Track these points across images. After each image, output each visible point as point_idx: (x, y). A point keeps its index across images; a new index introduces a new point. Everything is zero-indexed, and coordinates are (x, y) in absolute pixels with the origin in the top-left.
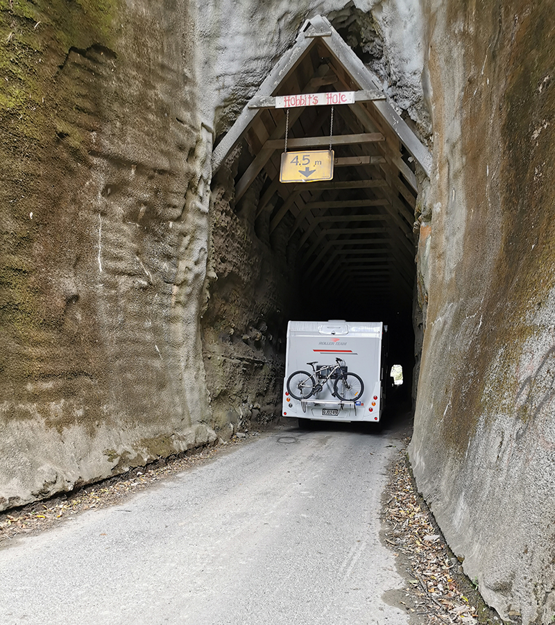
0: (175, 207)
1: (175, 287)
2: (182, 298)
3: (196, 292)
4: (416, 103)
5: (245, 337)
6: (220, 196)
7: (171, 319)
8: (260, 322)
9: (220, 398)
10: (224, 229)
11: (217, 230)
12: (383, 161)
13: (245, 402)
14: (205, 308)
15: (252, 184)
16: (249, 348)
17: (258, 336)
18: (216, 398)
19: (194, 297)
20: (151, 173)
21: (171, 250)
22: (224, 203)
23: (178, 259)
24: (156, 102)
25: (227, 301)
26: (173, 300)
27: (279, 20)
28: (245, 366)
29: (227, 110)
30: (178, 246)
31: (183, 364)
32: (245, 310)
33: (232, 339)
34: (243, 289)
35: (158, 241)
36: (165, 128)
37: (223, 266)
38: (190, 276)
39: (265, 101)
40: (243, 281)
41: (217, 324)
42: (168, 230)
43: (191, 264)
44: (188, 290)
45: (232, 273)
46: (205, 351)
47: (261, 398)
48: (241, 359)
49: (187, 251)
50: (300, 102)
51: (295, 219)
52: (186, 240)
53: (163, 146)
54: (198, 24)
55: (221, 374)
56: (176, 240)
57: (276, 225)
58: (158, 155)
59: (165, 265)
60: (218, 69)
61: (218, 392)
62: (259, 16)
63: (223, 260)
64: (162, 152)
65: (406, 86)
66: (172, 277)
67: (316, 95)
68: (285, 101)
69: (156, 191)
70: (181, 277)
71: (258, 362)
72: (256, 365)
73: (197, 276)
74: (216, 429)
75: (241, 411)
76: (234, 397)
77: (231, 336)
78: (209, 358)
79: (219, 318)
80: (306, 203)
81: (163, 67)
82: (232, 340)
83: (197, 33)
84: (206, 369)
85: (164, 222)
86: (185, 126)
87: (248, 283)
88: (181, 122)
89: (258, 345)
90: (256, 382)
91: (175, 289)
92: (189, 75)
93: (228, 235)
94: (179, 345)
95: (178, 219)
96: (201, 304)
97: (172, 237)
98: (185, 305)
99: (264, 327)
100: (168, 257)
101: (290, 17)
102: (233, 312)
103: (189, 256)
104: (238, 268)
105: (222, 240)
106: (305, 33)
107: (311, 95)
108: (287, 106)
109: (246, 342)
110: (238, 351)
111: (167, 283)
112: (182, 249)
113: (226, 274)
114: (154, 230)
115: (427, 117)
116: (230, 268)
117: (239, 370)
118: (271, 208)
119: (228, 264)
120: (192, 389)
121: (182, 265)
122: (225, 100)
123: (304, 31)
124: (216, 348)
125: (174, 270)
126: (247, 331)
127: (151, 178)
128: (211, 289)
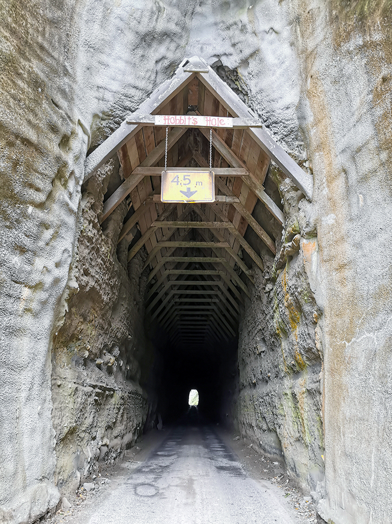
0: (38, 190)
1: (26, 289)
2: (34, 306)
3: (53, 300)
4: (286, 136)
5: (99, 361)
6: (89, 205)
7: (13, 332)
8: (113, 346)
9: (68, 437)
10: (90, 240)
11: (82, 238)
12: (237, 200)
13: (94, 438)
14: (61, 323)
15: (119, 206)
16: (103, 374)
17: (111, 361)
18: (63, 440)
19: (50, 306)
20: (12, 138)
21: (27, 242)
22: (91, 213)
23: (35, 254)
24: (29, 73)
25: (85, 319)
26: (21, 306)
27: (157, 62)
28: (98, 394)
29: (104, 123)
30: (37, 238)
31: (24, 395)
32: (101, 332)
33: (86, 362)
34: (101, 309)
35: (9, 227)
36: (37, 102)
37: (85, 278)
38: (48, 280)
39: (145, 118)
40: (103, 301)
41: (72, 344)
42: (25, 215)
43: (51, 265)
44: (42, 295)
45: (93, 288)
46: (54, 376)
47: (109, 431)
48: (94, 387)
49: (48, 248)
50: (180, 122)
51: (148, 254)
52: (48, 234)
53: (31, 117)
54: (83, 33)
55: (71, 406)
56: (35, 230)
57: (133, 254)
58: (25, 123)
59: (16, 260)
60: (99, 80)
61: (66, 430)
62: (140, 52)
63: (86, 273)
64: (29, 122)
65: (276, 123)
66: (23, 275)
67: (195, 117)
68: (165, 119)
69: (16, 164)
70: (36, 278)
71: (110, 390)
72: (107, 392)
73: (57, 281)
74: (60, 484)
75: (90, 451)
76: (82, 435)
77: (85, 360)
78: (59, 386)
79: (74, 338)
80: (158, 242)
81: (42, 48)
82: (85, 365)
83: (82, 39)
84: (54, 400)
85: (21, 203)
86: (61, 111)
87: (107, 304)
88: (57, 106)
89: (110, 371)
90: (106, 412)
91: (26, 292)
92: (69, 68)
93: (93, 248)
94: (22, 368)
95: (41, 206)
96: (56, 318)
97: (29, 225)
98: (36, 315)
99: (116, 351)
100: (22, 250)
101: (166, 63)
102: (89, 332)
103: (50, 254)
104: (100, 285)
105: (87, 251)
106: (185, 68)
107: (191, 117)
108: (167, 124)
109: (99, 366)
110: (92, 377)
111: (16, 282)
112: (41, 244)
113: (88, 289)
114: (5, 212)
115: (301, 145)
116: (92, 283)
117: (91, 400)
118: (130, 237)
119: (91, 279)
120: (33, 430)
121: (39, 263)
122: (103, 113)
123: (183, 66)
124: (67, 373)
125: (28, 268)
126: (101, 355)
127: (11, 144)
128: (69, 301)
